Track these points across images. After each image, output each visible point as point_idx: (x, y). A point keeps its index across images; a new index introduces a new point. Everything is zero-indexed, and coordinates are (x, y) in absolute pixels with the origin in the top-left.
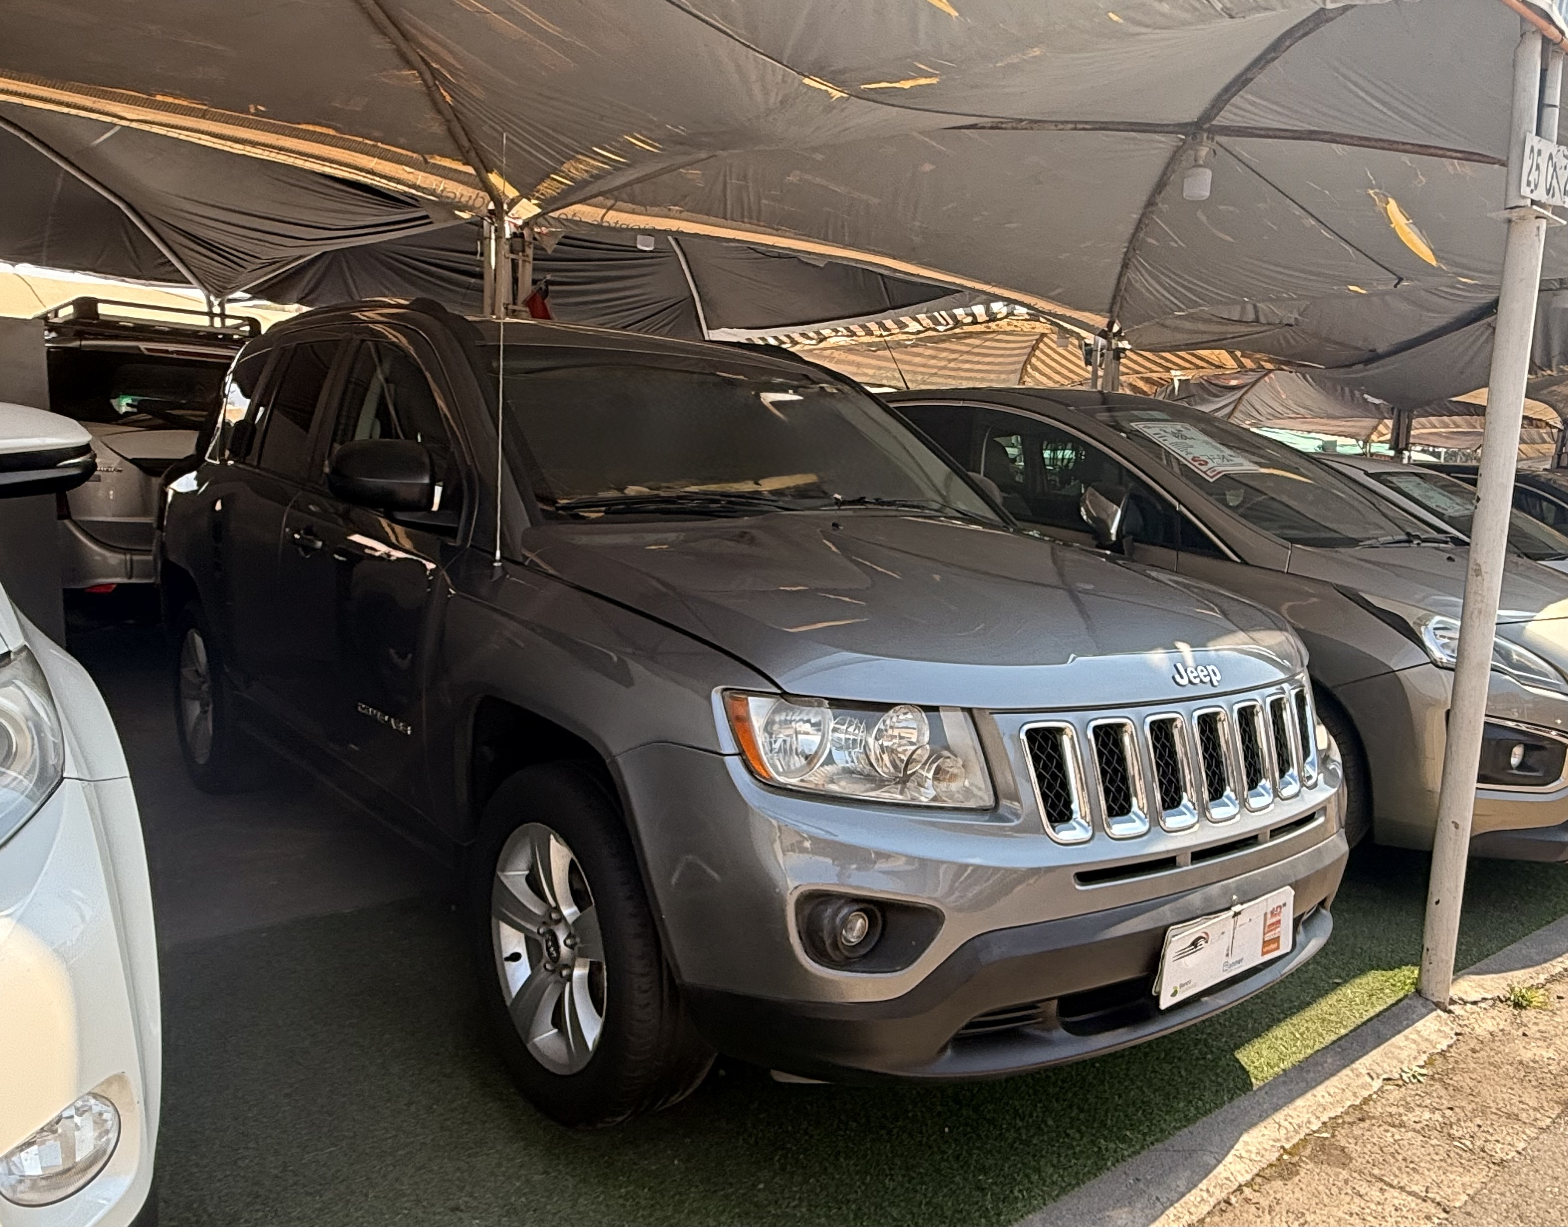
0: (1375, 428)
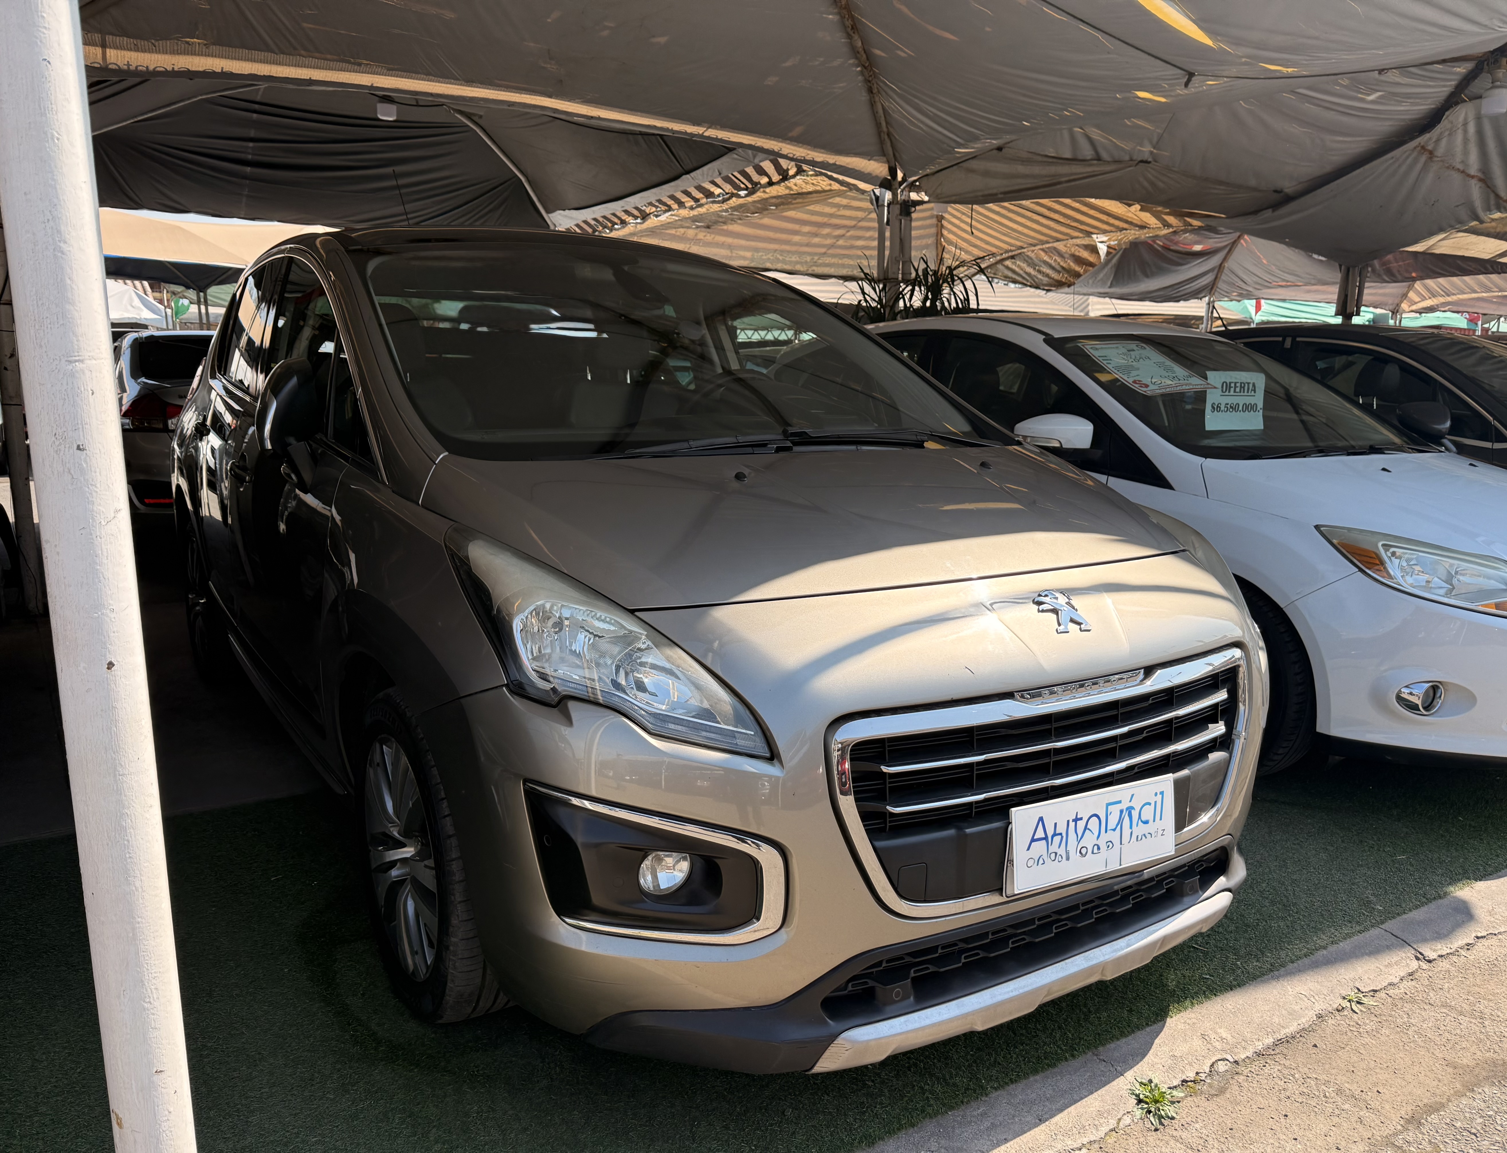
0: (1405, 296)
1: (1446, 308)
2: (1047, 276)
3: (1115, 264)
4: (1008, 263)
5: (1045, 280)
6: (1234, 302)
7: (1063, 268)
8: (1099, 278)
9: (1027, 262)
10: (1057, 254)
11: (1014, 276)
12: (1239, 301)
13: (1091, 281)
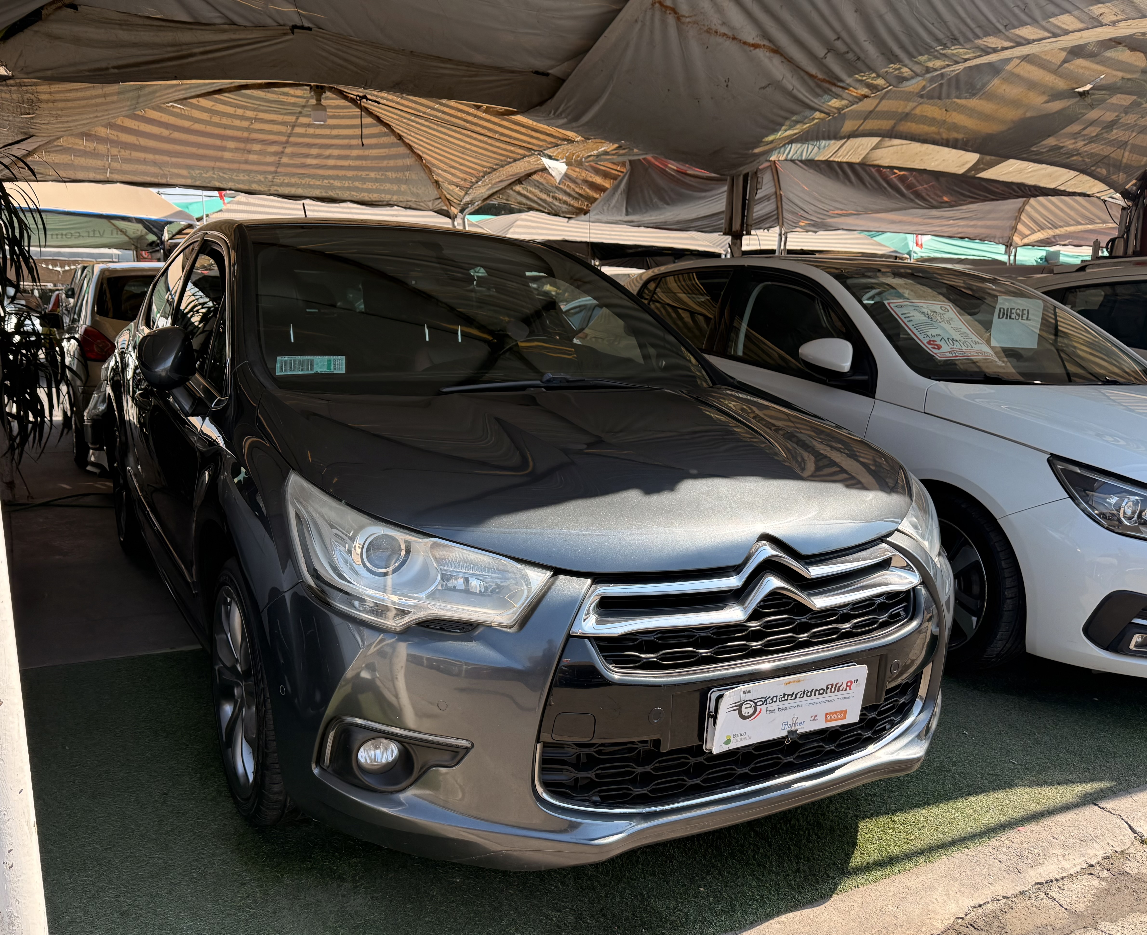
1: (1066, 242)
2: (565, 203)
3: (624, 190)
4: (518, 188)
5: (564, 207)
6: (810, 233)
7: (580, 195)
8: (612, 205)
9: (538, 187)
10: (568, 180)
11: (529, 203)
12: (816, 232)
13: (605, 208)
